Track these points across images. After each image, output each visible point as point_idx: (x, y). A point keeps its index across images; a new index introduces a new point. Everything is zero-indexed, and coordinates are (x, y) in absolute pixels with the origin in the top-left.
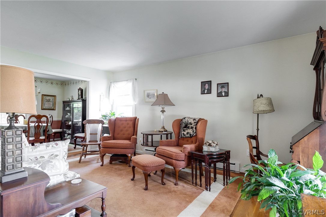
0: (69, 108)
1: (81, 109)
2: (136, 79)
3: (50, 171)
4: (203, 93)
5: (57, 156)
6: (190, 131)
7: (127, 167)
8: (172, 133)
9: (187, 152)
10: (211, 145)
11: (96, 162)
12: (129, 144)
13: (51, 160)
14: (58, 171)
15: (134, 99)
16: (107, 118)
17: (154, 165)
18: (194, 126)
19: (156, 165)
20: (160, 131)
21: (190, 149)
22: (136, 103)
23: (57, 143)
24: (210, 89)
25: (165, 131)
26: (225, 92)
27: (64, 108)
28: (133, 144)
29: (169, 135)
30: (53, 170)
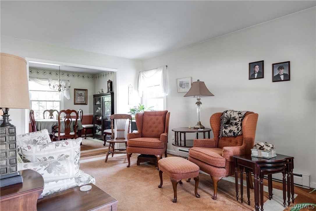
0: (99, 102)
1: (110, 103)
2: (167, 66)
3: (57, 175)
4: (251, 77)
5: (67, 156)
6: (234, 128)
7: (155, 171)
8: (211, 130)
9: (229, 156)
10: (263, 149)
11: (123, 162)
12: (157, 143)
13: (59, 162)
14: (66, 174)
15: (165, 90)
16: (136, 112)
17: (184, 172)
18: (239, 122)
19: (186, 172)
20: (195, 128)
21: (232, 153)
22: (167, 95)
23: (68, 142)
24: (262, 71)
25: (201, 128)
26: (284, 74)
27: (95, 102)
28: (162, 143)
29: (207, 133)
30: (60, 173)
